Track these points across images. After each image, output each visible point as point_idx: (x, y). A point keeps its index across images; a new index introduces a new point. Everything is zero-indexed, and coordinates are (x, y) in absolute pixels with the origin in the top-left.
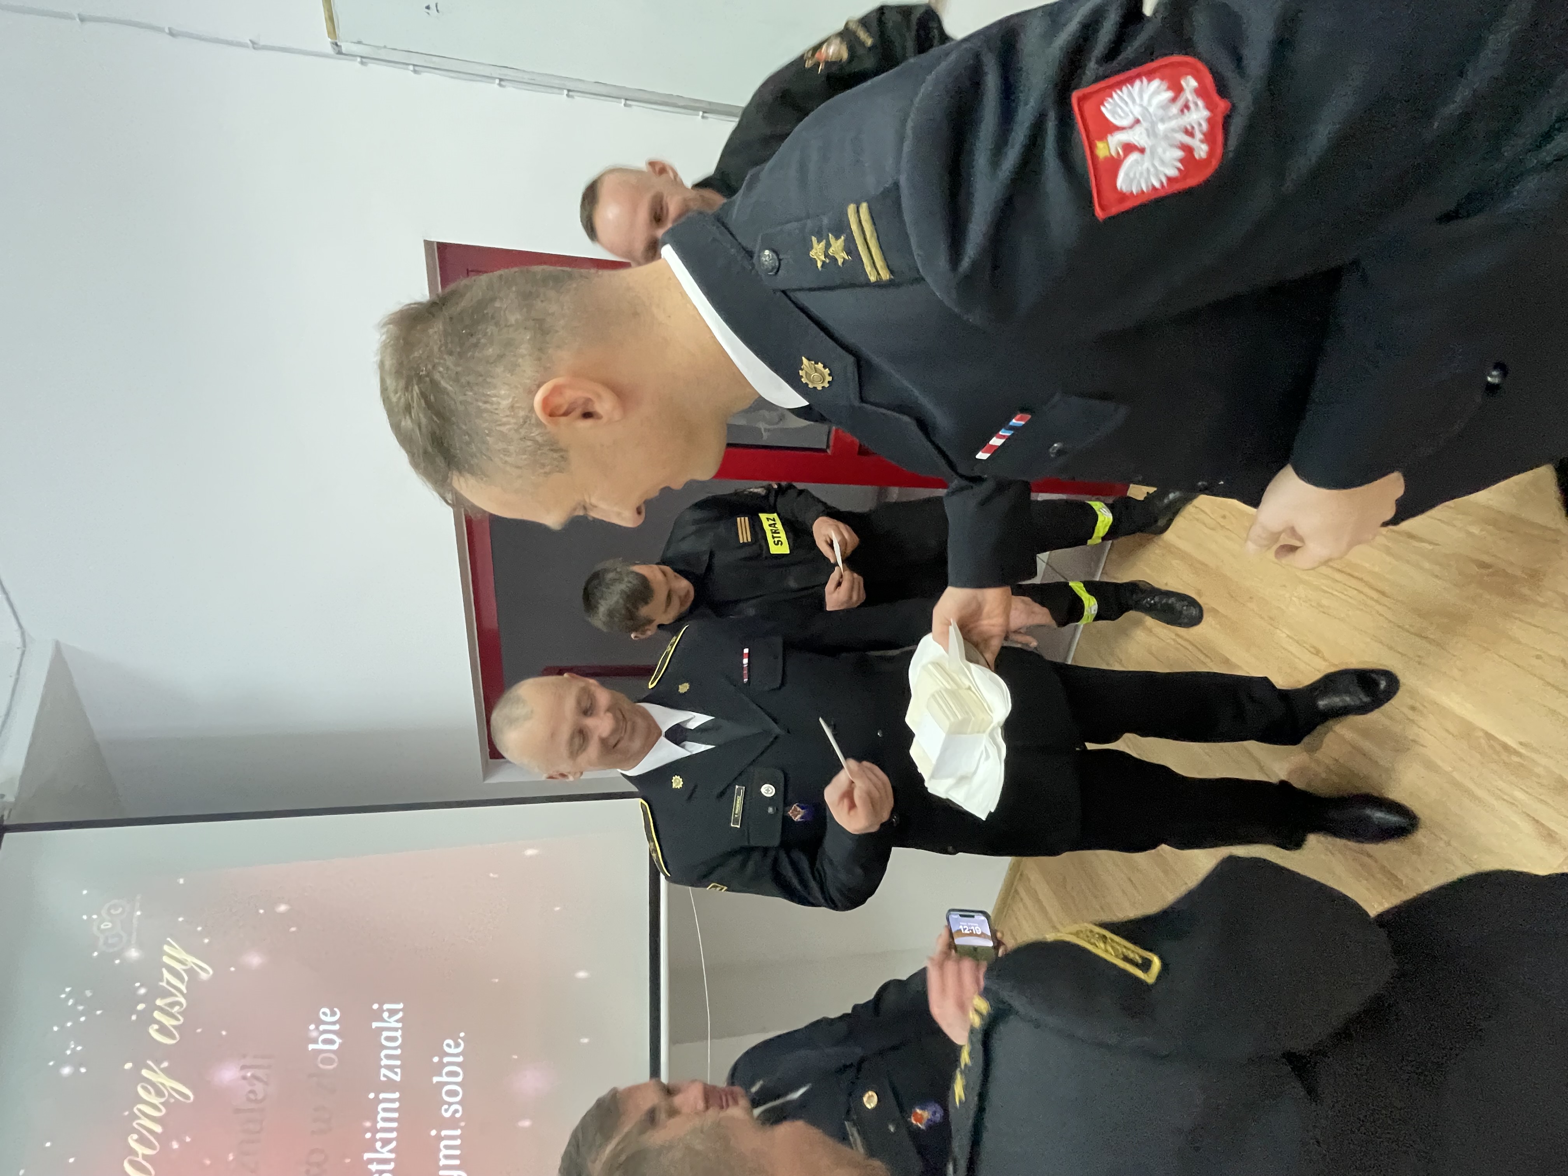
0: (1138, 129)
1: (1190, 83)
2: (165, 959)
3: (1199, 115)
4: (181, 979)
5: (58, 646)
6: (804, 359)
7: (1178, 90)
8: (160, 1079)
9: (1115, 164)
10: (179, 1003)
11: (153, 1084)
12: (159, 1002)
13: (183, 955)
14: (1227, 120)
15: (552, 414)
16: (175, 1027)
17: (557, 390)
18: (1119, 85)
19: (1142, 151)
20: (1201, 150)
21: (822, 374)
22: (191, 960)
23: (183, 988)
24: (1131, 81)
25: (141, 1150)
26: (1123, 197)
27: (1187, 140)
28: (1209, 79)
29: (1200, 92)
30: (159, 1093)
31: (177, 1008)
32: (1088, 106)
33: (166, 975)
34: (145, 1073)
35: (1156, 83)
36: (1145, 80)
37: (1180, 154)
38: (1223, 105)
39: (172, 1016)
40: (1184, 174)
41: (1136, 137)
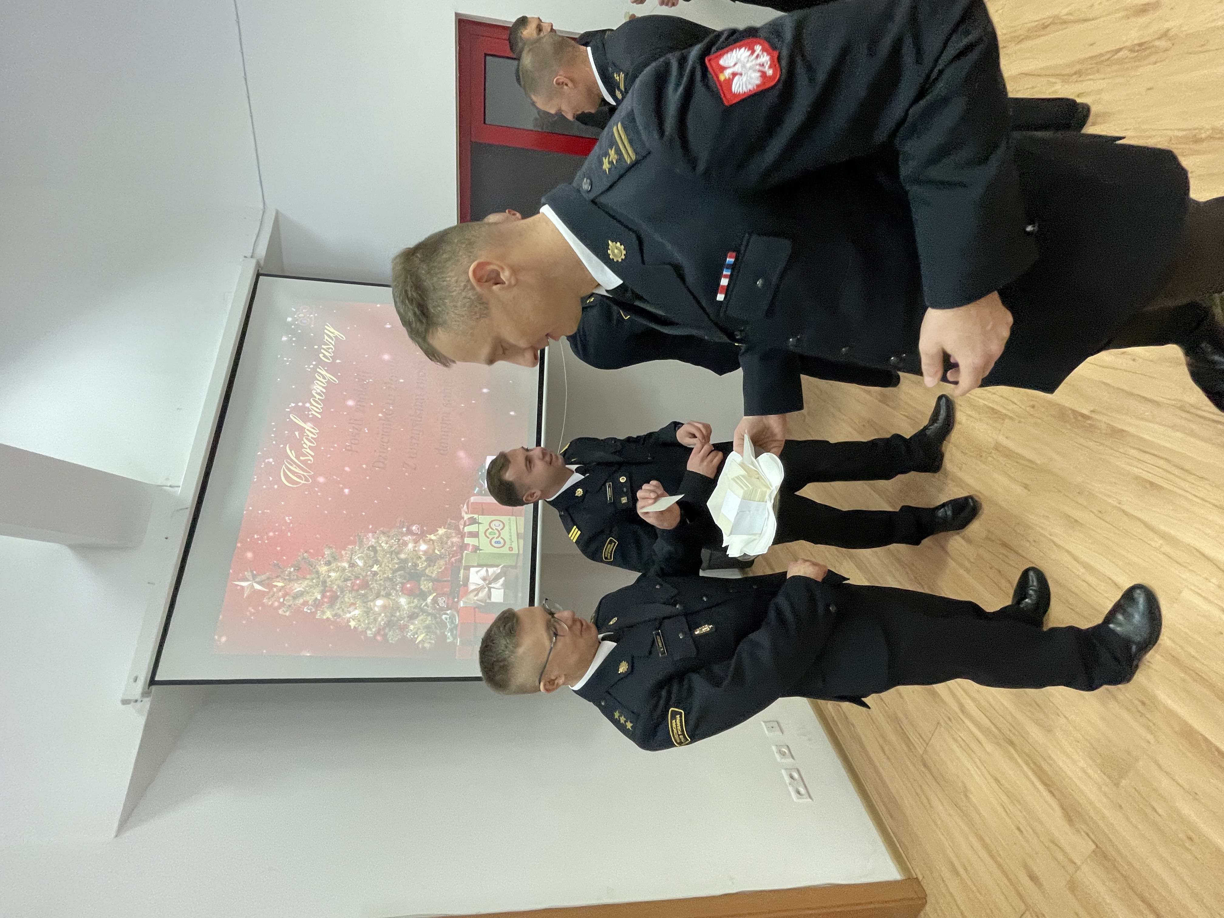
0: (737, 66)
1: (758, 48)
2: (326, 331)
3: (765, 59)
4: (333, 340)
5: (277, 212)
6: (610, 242)
7: (753, 52)
8: (324, 373)
9: (729, 82)
10: (332, 349)
11: (322, 375)
12: (323, 346)
13: (332, 330)
14: (779, 59)
15: (479, 280)
16: (331, 357)
17: (481, 266)
18: (727, 52)
19: (741, 74)
20: (770, 72)
21: (620, 250)
22: (336, 333)
23: (333, 343)
24: (732, 50)
25: (317, 396)
26: (735, 95)
27: (762, 69)
28: (767, 45)
29: (763, 50)
30: (324, 378)
31: (330, 350)
32: (713, 63)
33: (326, 337)
34: (318, 370)
35: (743, 49)
36: (738, 49)
37: (759, 74)
38: (776, 54)
39: (329, 353)
40: (763, 83)
41: (737, 69)
